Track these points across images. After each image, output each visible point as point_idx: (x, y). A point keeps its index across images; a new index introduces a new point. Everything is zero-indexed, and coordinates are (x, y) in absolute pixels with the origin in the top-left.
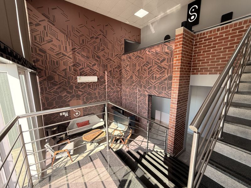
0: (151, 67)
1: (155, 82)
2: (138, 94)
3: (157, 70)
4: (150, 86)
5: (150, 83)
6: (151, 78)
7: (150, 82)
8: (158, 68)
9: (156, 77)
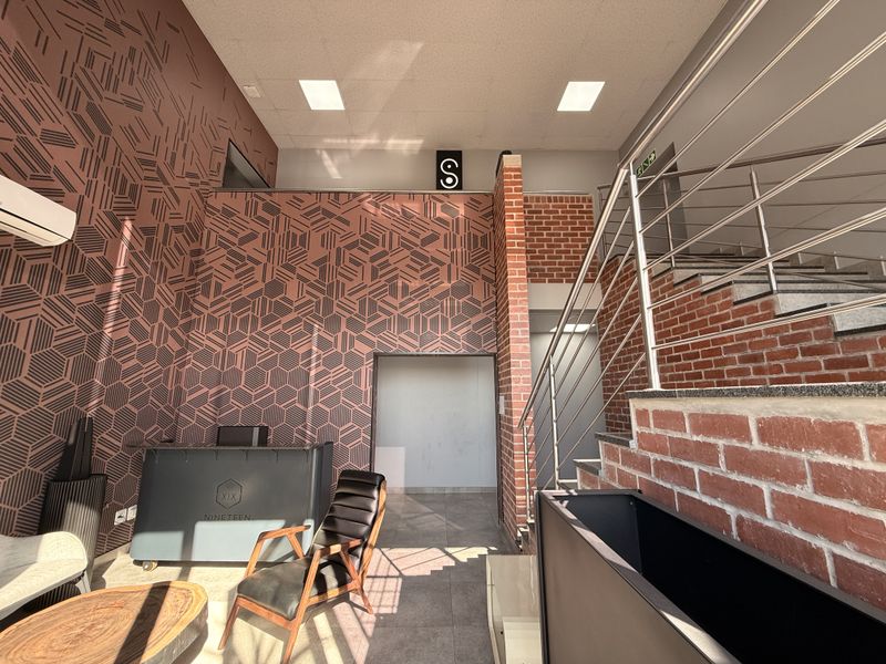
0: (385, 253)
1: (402, 305)
2: (318, 358)
3: (408, 266)
4: (379, 320)
5: (382, 309)
6: (386, 291)
7: (379, 303)
8: (412, 259)
9: (405, 288)
